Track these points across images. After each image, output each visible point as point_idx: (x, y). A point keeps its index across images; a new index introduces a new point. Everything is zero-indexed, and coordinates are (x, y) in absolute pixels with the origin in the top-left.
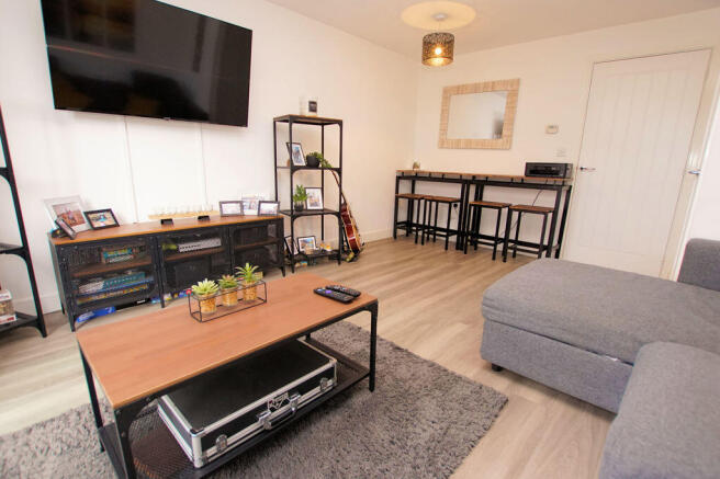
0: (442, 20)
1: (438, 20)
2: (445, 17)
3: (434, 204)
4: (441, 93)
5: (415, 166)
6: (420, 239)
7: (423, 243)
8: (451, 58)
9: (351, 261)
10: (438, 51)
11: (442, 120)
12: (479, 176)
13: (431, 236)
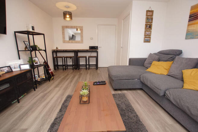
0: (68, 8)
1: (66, 8)
2: (69, 7)
3: (65, 58)
4: (62, 27)
5: (57, 48)
6: (64, 69)
7: (65, 70)
8: (72, 19)
9: (52, 79)
10: (68, 16)
11: (63, 35)
12: (76, 50)
13: (66, 68)
